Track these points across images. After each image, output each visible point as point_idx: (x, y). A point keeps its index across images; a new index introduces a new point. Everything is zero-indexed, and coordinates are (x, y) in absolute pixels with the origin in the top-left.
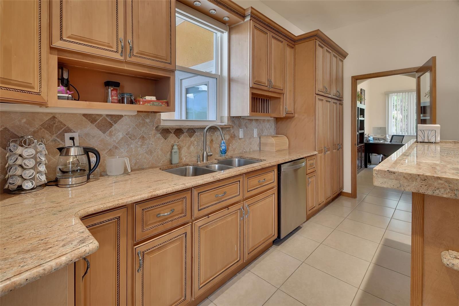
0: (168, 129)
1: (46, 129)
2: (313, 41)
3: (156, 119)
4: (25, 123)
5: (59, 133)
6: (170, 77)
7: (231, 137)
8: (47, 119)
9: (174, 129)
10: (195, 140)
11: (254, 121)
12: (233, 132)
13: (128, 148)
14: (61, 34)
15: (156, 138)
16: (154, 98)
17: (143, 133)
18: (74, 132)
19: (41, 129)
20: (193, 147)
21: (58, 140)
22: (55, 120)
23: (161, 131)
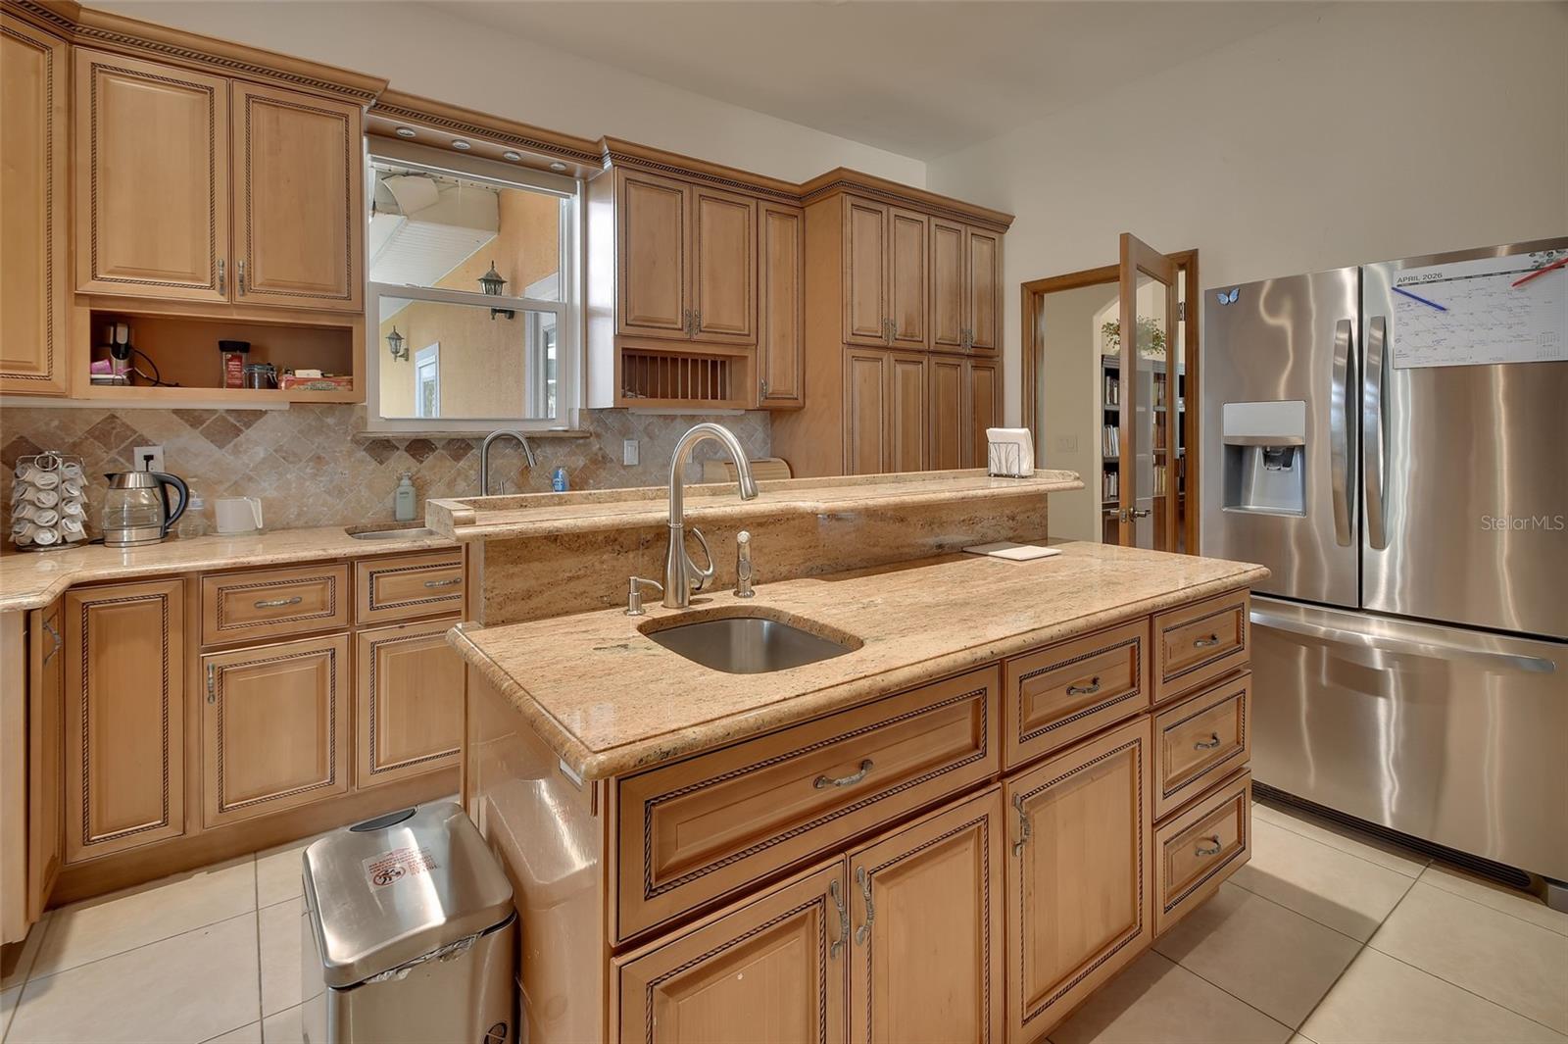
0: (388, 441)
1: (96, 438)
2: (835, 198)
3: (354, 419)
4: (57, 427)
5: (122, 446)
6: (351, 328)
7: (594, 461)
8: (98, 421)
9: (407, 440)
10: (471, 467)
11: (678, 420)
12: (600, 449)
13: (279, 479)
14: (94, 270)
15: (353, 460)
16: (316, 374)
17: (318, 448)
18: (154, 445)
19: (86, 438)
20: (465, 484)
21: (121, 459)
22: (114, 422)
23: (367, 444)
